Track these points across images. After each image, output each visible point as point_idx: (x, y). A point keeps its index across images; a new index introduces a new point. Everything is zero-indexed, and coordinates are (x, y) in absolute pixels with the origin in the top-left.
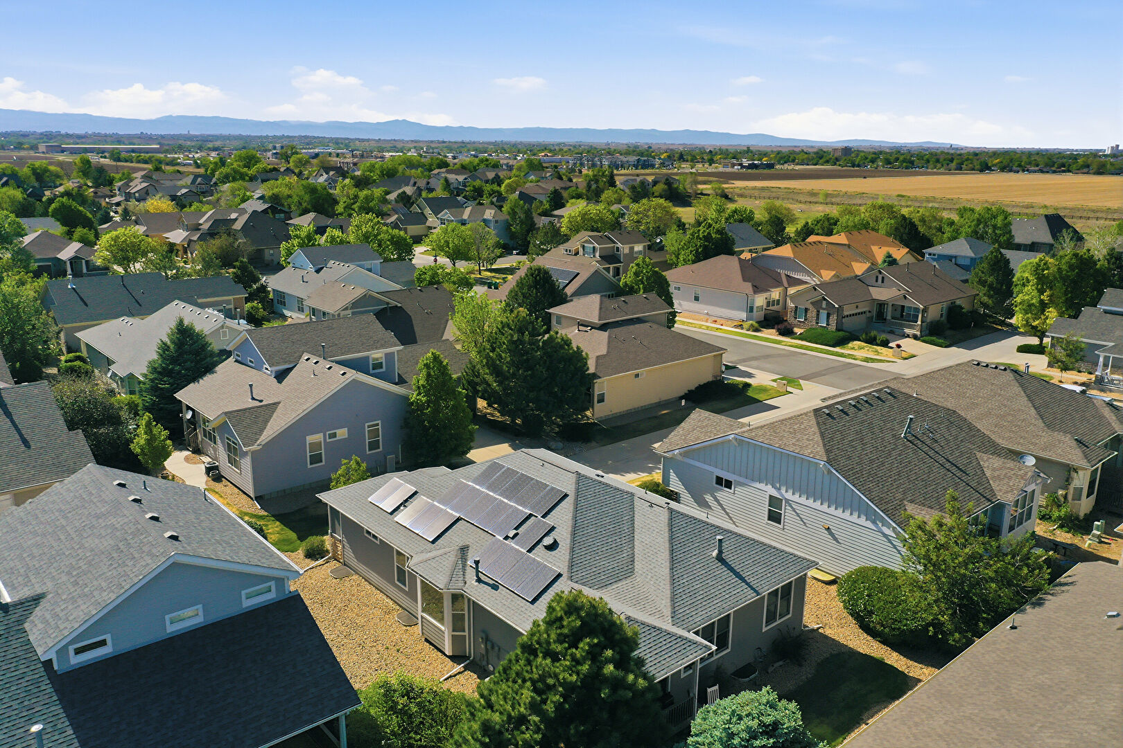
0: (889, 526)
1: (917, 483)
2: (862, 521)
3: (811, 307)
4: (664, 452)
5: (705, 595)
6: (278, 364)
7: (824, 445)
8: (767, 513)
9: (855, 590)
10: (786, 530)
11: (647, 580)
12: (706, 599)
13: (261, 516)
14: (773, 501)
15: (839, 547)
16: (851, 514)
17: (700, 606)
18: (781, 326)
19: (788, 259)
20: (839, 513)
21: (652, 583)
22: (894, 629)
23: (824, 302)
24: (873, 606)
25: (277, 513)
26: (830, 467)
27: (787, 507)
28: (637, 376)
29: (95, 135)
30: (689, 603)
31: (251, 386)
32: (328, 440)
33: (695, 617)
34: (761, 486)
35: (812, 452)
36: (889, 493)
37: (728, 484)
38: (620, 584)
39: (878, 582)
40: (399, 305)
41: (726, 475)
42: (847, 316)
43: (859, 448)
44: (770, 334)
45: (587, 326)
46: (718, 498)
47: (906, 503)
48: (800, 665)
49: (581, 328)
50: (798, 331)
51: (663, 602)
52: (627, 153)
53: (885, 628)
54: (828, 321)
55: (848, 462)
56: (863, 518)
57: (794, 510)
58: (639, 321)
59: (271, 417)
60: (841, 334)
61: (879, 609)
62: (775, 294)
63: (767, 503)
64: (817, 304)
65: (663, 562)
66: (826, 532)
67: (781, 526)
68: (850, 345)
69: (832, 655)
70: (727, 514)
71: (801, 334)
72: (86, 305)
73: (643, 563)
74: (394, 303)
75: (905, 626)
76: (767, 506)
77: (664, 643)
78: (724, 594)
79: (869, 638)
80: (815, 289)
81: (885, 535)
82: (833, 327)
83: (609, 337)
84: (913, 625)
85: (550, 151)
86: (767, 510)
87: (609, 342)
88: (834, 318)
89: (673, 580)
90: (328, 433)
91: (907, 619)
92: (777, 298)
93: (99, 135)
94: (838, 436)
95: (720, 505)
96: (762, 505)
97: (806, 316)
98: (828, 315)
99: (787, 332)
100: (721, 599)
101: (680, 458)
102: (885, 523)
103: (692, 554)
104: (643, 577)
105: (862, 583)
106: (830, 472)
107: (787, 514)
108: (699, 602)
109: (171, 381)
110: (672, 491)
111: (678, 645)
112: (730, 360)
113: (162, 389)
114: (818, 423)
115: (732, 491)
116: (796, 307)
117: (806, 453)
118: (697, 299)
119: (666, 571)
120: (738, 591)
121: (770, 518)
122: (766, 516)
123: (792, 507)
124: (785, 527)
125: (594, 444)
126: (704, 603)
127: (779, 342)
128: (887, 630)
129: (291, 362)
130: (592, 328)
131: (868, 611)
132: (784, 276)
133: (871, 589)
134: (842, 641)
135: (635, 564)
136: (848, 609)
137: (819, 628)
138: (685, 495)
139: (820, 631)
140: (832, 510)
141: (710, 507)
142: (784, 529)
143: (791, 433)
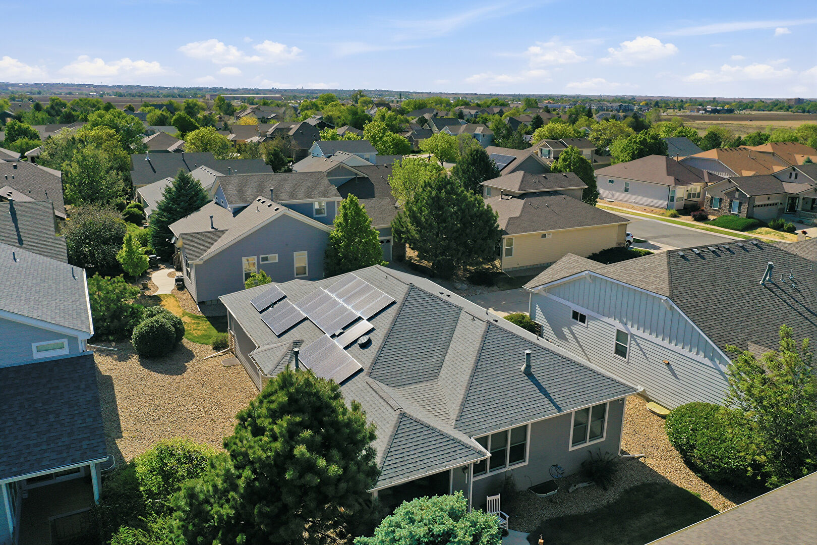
0: (725, 363)
1: (767, 326)
2: (701, 357)
3: (725, 198)
4: (531, 288)
5: (501, 404)
6: (236, 202)
7: (670, 282)
8: (614, 346)
9: (681, 423)
10: (630, 364)
11: (447, 384)
12: (500, 408)
13: (198, 317)
14: (621, 336)
15: (677, 383)
16: (690, 351)
17: (491, 414)
18: (697, 213)
19: (713, 161)
20: (679, 348)
21: (450, 387)
22: (714, 466)
23: (737, 193)
24: (696, 441)
25: (211, 316)
26: (671, 303)
27: (632, 342)
28: (544, 236)
29: (243, 89)
30: (480, 410)
31: (211, 217)
32: (261, 263)
33: (482, 423)
34: (611, 321)
35: (656, 288)
36: (731, 332)
37: (583, 319)
38: (418, 386)
39: (706, 418)
40: (366, 176)
41: (581, 311)
42: (759, 206)
43: (708, 289)
44: (688, 220)
45: (509, 196)
46: (574, 331)
47: (749, 343)
48: (605, 489)
49: (504, 197)
50: (711, 217)
51: (454, 406)
52: (614, 101)
53: (705, 464)
54: (739, 209)
55: (692, 300)
56: (702, 354)
57: (638, 345)
58: (555, 193)
59: (217, 240)
60: (751, 221)
61: (702, 444)
62: (697, 187)
63: (615, 337)
64: (730, 195)
65: (466, 369)
66: (666, 367)
67: (626, 360)
68: (759, 230)
69: (644, 484)
70: (581, 346)
71: (714, 220)
72: (155, 172)
73: (449, 369)
74: (362, 175)
75: (726, 463)
76: (614, 340)
77: (434, 443)
78: (522, 406)
79: (691, 473)
80: (730, 182)
81: (722, 373)
82: (744, 214)
83: (525, 203)
84: (734, 464)
85: (553, 100)
86: (614, 344)
87: (523, 208)
88: (745, 207)
89: (470, 386)
90: (261, 256)
91: (729, 458)
92: (698, 191)
93: (246, 89)
94: (689, 275)
95: (575, 338)
96: (611, 339)
97: (720, 205)
98: (740, 204)
99: (702, 218)
100: (516, 411)
101: (544, 293)
102: (722, 361)
103: (499, 366)
104: (444, 381)
105: (689, 417)
106: (672, 308)
107: (632, 348)
108: (492, 410)
109: (169, 216)
110: (537, 324)
111: (448, 447)
112: (642, 236)
113: (163, 221)
114: (669, 263)
115: (585, 325)
116: (712, 197)
117: (650, 288)
118: (626, 190)
119: (465, 378)
120: (538, 405)
121: (617, 352)
122: (614, 349)
123: (636, 342)
124: (630, 361)
125: (495, 288)
126: (496, 412)
127: (693, 226)
128: (706, 466)
129: (246, 202)
130: (513, 197)
131: (690, 446)
132: (706, 173)
133: (698, 424)
134: (661, 472)
135: (442, 370)
136: (672, 441)
137: (641, 457)
138: (548, 330)
139: (640, 460)
140: (672, 346)
141: (566, 340)
142: (628, 362)
143: (641, 271)
